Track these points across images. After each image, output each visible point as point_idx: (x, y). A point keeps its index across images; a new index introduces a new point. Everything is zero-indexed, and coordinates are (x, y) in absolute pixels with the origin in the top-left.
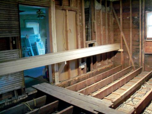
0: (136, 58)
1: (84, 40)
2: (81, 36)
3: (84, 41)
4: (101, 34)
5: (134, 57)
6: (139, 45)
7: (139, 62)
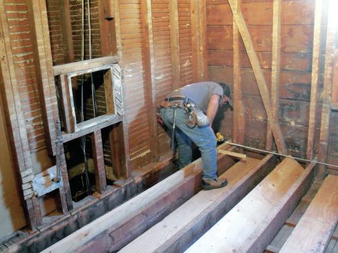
0: (293, 123)
1: (42, 62)
2: (23, 43)
3: (43, 67)
4: (147, 28)
5: (287, 119)
6: (311, 71)
7: (306, 140)
